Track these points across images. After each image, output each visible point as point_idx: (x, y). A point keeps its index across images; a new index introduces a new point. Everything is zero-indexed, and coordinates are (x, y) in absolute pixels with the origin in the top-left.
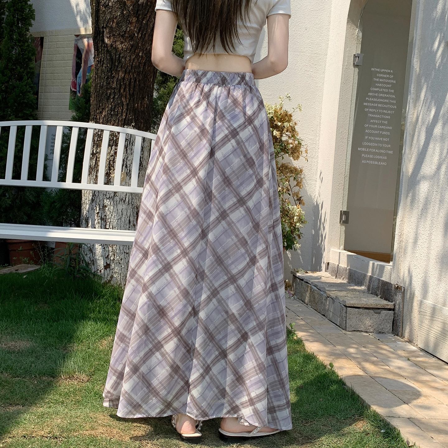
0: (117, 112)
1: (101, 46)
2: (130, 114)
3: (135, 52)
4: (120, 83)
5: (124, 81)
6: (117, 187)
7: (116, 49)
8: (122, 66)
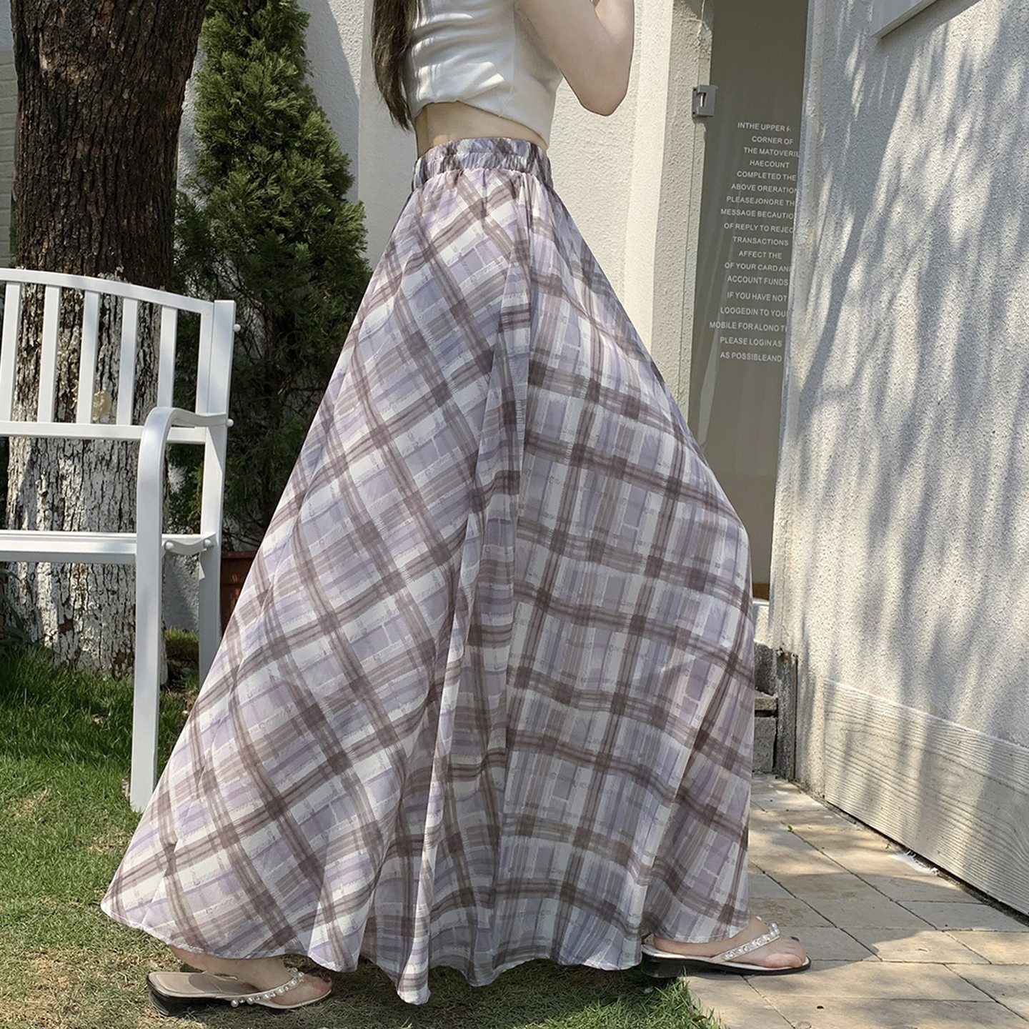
0: (78, 239)
1: (33, 77)
2: (109, 245)
3: (111, 88)
4: (81, 169)
5: (89, 165)
7: (67, 83)
8: (82, 127)
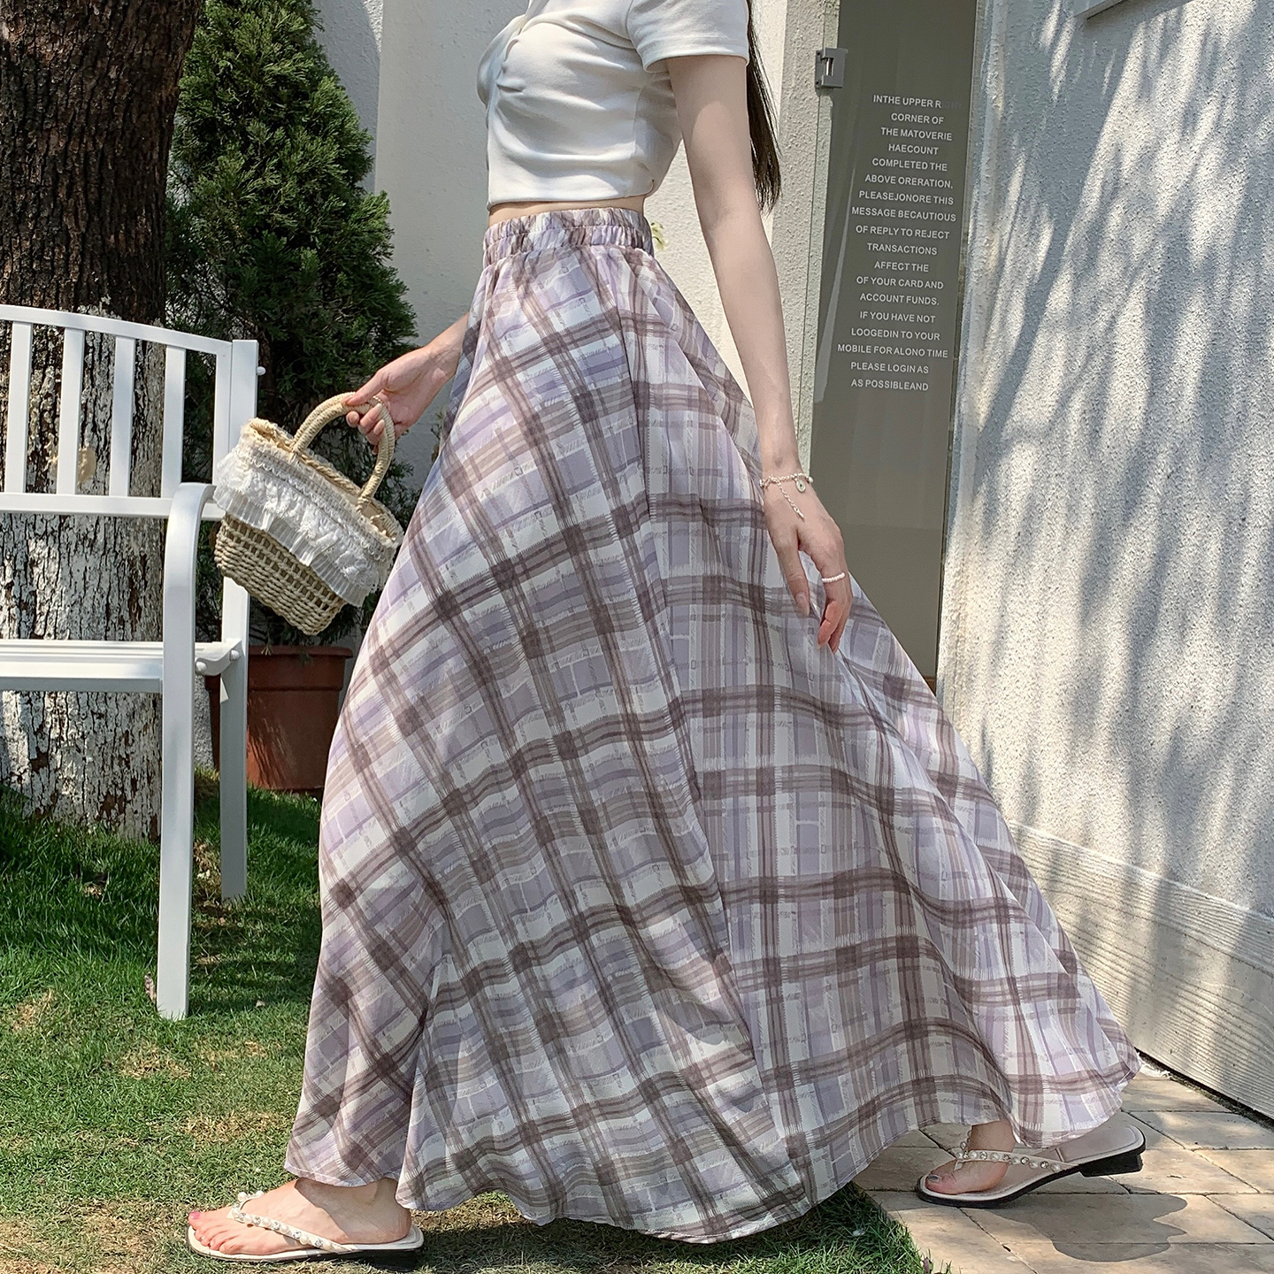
0: (52, 261)
2: (92, 269)
3: (94, 66)
4: (54, 169)
5: (65, 164)
6: (65, 498)
7: (36, 59)
8: (56, 115)
